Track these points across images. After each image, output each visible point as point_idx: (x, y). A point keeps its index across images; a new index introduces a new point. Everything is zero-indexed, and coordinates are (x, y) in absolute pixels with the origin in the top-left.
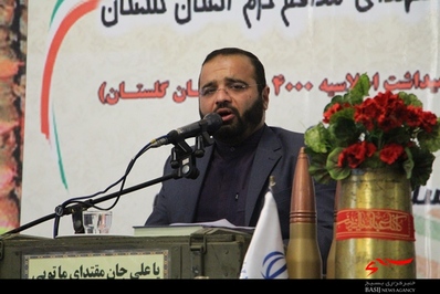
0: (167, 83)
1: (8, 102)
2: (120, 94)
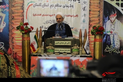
1: (22, 15)
2: (36, 15)
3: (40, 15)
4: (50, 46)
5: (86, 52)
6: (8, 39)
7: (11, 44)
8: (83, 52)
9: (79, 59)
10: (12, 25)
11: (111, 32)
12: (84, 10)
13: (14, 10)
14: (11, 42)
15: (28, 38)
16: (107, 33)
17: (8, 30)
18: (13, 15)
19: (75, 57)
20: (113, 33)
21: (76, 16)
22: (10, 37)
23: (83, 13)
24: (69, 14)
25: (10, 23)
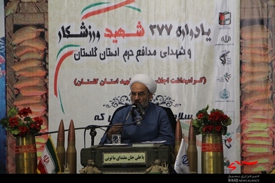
0: (98, 79)
1: (42, 84)
2: (82, 82)
3: (95, 81)
4: (90, 168)
13: (21, 70)
15: (29, 147)
18: (18, 86)
21: (201, 81)
25: (8, 109)
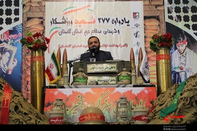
3: (70, 46)
4: (81, 73)
5: (144, 79)
6: (21, 85)
7: (25, 93)
8: (139, 81)
9: (131, 90)
10: (27, 62)
11: (181, 68)
12: (136, 36)
14: (25, 89)
15: (40, 57)
16: (174, 70)
17: (20, 71)
19: (124, 87)
20: (184, 70)
21: (125, 46)
22: (23, 81)
23: (135, 40)
24: (114, 43)
25: (23, 60)
